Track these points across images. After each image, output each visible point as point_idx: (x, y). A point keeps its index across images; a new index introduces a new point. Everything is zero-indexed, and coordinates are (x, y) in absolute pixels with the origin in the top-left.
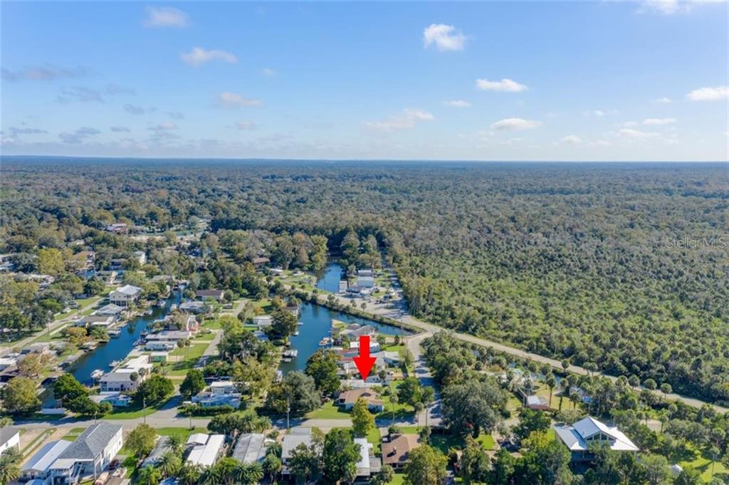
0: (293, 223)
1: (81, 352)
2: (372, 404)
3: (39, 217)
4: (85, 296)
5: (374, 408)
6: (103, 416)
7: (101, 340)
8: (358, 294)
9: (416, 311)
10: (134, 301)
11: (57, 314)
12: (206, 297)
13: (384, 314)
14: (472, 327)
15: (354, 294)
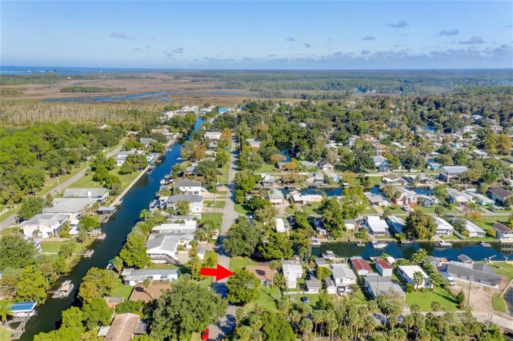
10: (451, 179)
11: (404, 171)
12: (495, 194)
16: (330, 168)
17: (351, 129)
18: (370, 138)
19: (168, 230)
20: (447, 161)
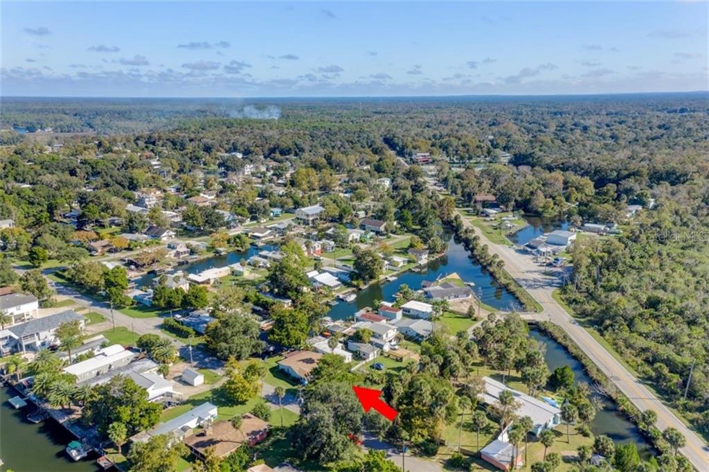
1: (211, 255)
2: (297, 371)
3: (369, 144)
5: (298, 380)
7: (239, 248)
8: (534, 251)
9: (567, 285)
10: (313, 220)
11: (252, 222)
12: (370, 226)
13: (524, 280)
14: (608, 322)
15: (529, 249)
16: (171, 236)
17: (124, 183)
18: (155, 193)
19: (90, 372)
20: (286, 203)
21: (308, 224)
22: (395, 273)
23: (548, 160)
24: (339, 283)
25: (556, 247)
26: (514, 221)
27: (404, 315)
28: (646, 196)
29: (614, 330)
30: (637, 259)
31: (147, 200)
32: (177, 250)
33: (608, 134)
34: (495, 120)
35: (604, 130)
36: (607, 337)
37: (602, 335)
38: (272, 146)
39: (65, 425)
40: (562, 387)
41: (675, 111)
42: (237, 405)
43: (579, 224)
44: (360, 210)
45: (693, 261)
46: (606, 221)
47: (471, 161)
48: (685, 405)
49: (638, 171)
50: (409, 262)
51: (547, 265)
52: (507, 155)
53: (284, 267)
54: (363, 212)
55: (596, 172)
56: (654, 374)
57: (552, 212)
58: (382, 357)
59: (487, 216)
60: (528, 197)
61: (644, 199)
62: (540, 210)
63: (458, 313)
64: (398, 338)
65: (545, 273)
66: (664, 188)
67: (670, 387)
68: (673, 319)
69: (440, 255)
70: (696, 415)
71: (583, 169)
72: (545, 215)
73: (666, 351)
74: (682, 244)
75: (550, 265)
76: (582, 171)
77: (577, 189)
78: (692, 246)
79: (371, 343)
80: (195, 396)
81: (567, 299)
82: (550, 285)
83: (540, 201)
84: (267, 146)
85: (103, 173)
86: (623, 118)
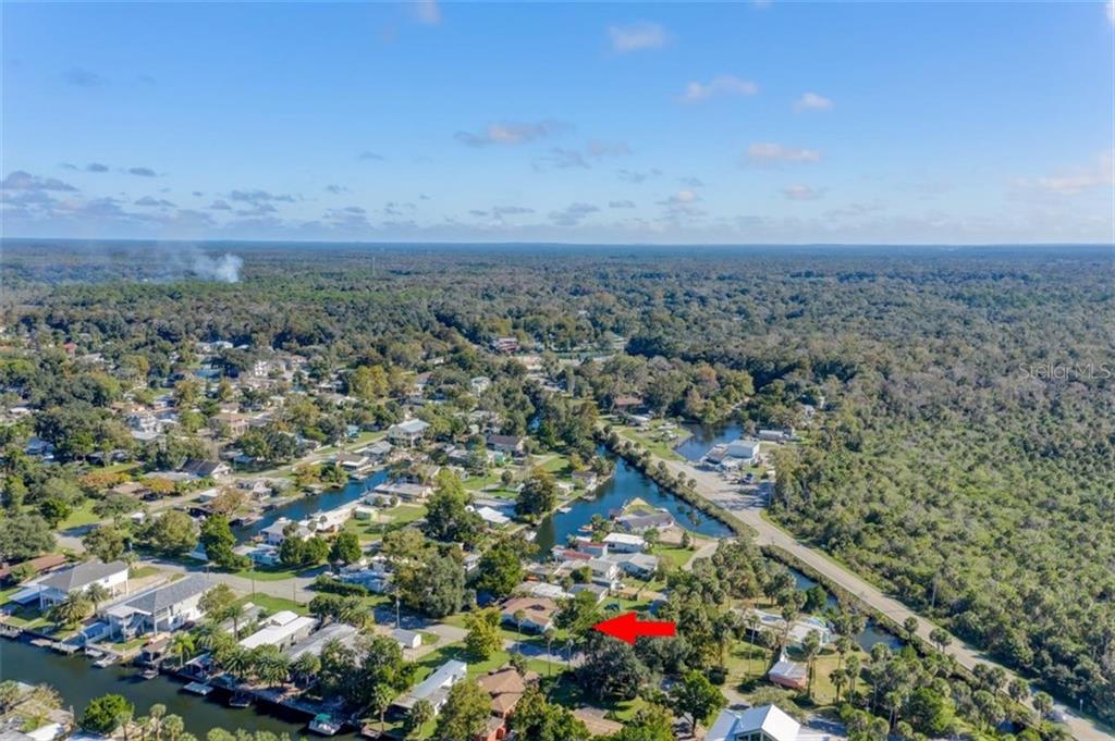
0: (721, 349)
1: (302, 495)
2: (531, 620)
3: (424, 325)
4: (377, 428)
5: (534, 629)
6: (238, 571)
7: (335, 484)
8: (717, 466)
9: (773, 503)
10: (415, 441)
11: (325, 447)
12: (500, 445)
13: (722, 501)
14: (834, 540)
15: (711, 465)
20: (364, 418)
21: (410, 446)
22: (566, 503)
23: (683, 347)
24: (507, 519)
25: (740, 460)
26: (673, 430)
27: (609, 551)
28: (816, 394)
29: (842, 548)
30: (837, 470)
31: (143, 420)
32: (255, 490)
33: (734, 308)
34: (578, 286)
35: (726, 303)
36: (837, 557)
37: (831, 554)
38: (279, 331)
39: (287, 704)
40: (817, 608)
41: (799, 275)
42: (480, 661)
43: (753, 430)
44: (471, 423)
45: (893, 468)
46: (780, 425)
47: (575, 349)
48: (934, 613)
49: (799, 362)
50: (576, 488)
51: (739, 483)
52: (621, 339)
53: (450, 502)
54: (476, 426)
55: (749, 365)
56: (896, 588)
57: (713, 418)
58: (611, 598)
59: (637, 425)
60: (680, 399)
61: (815, 397)
62: (699, 415)
63: (670, 544)
64: (620, 576)
65: (741, 492)
66: (833, 384)
67: (917, 597)
68: (896, 532)
69: (607, 478)
70: (947, 621)
71: (732, 359)
72: (707, 421)
73: (900, 564)
74: (873, 450)
75: (742, 482)
76: (732, 362)
77: (736, 386)
78: (884, 452)
79: (594, 582)
80: (426, 657)
81: (780, 520)
82: (753, 505)
83: (696, 403)
84: (272, 331)
85: (32, 381)
86: (744, 286)
